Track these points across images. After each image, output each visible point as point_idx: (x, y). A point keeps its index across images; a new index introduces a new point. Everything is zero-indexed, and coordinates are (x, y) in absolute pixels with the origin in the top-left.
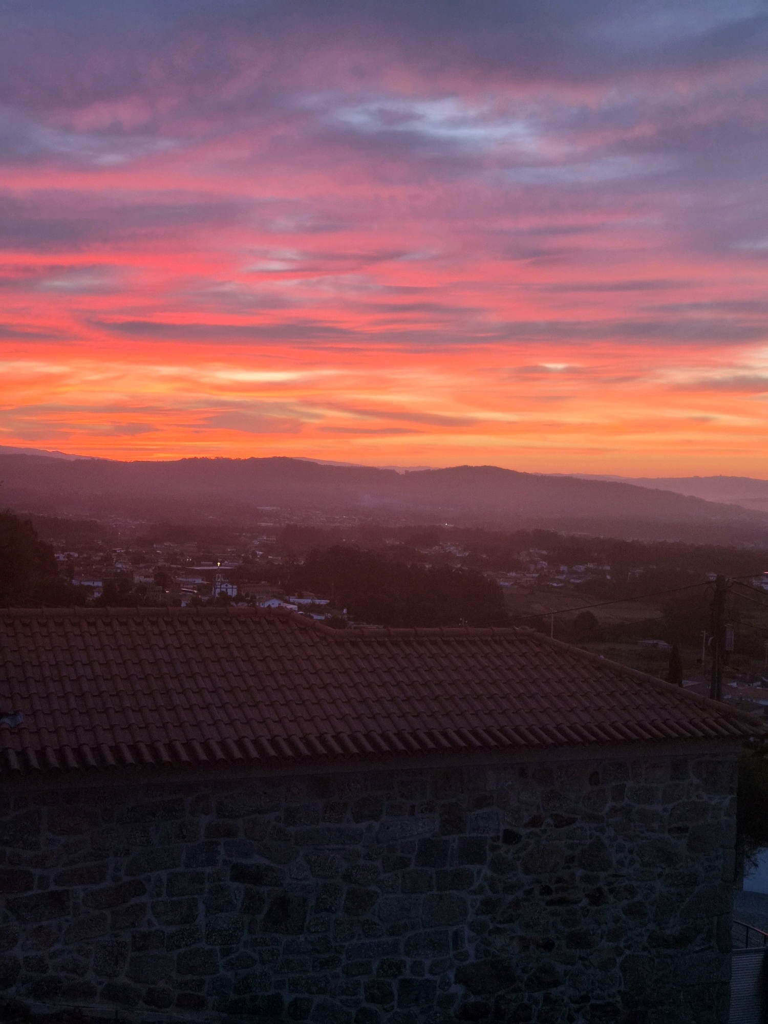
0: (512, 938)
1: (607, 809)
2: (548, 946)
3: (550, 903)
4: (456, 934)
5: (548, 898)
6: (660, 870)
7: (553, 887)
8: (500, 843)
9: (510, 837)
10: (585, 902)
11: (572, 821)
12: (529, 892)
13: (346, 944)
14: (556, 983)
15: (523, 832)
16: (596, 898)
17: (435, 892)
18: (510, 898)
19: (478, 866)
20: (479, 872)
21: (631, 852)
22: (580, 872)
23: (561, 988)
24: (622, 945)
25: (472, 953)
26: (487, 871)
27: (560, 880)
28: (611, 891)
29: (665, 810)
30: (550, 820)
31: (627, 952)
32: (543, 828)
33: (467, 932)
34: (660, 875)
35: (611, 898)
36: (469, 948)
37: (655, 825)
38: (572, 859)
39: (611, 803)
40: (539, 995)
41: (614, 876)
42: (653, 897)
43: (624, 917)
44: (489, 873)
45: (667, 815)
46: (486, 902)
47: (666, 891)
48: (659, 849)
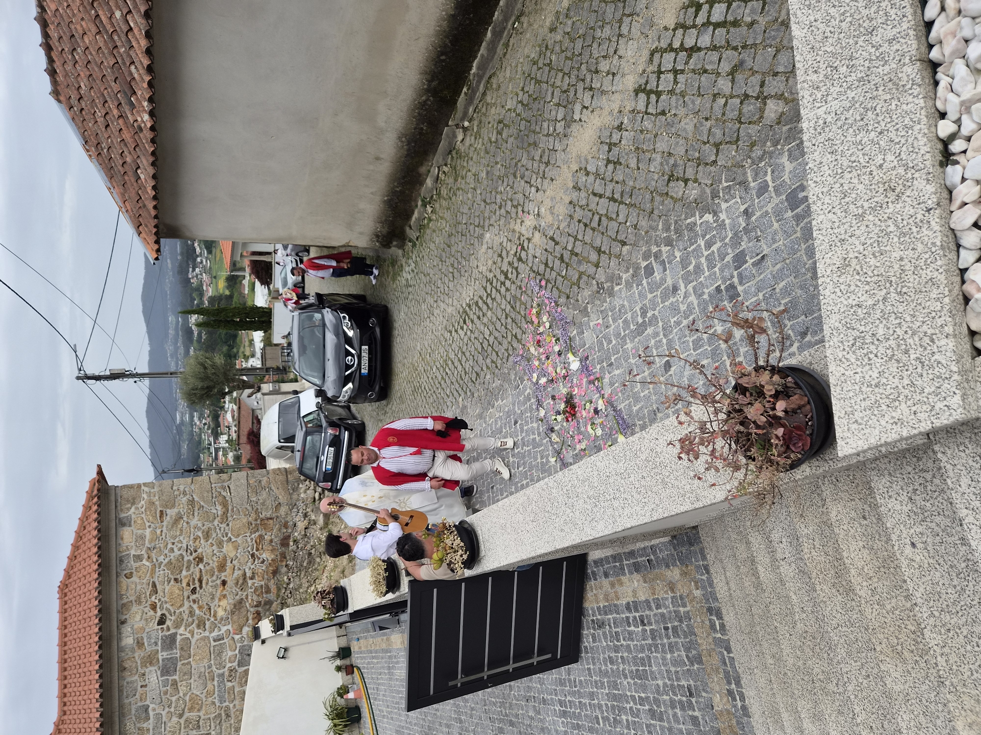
0: (219, 606)
1: (147, 564)
2: (224, 583)
3: (201, 587)
4: (215, 641)
5: (198, 589)
6: (184, 524)
7: (192, 587)
8: (165, 626)
9: (162, 622)
10: (201, 566)
11: (154, 583)
12: (194, 601)
13: (218, 704)
14: (245, 574)
15: (159, 613)
16: (200, 560)
17: (191, 660)
18: (197, 612)
19: (178, 636)
20: (181, 635)
21: (173, 544)
22: (184, 573)
23: (247, 570)
24: (225, 539)
25: (225, 628)
26: (181, 630)
27: (188, 585)
28: (196, 551)
29: (150, 527)
30: (154, 597)
31: (229, 535)
32: (157, 601)
33: (215, 634)
34: (188, 523)
35: (200, 551)
36: (224, 629)
37: (158, 532)
38: (176, 580)
39: (144, 562)
40: (250, 582)
41: (187, 551)
42: (200, 525)
43: (210, 541)
44: (183, 628)
45: (152, 525)
46: (198, 626)
47: (196, 518)
48: (172, 527)
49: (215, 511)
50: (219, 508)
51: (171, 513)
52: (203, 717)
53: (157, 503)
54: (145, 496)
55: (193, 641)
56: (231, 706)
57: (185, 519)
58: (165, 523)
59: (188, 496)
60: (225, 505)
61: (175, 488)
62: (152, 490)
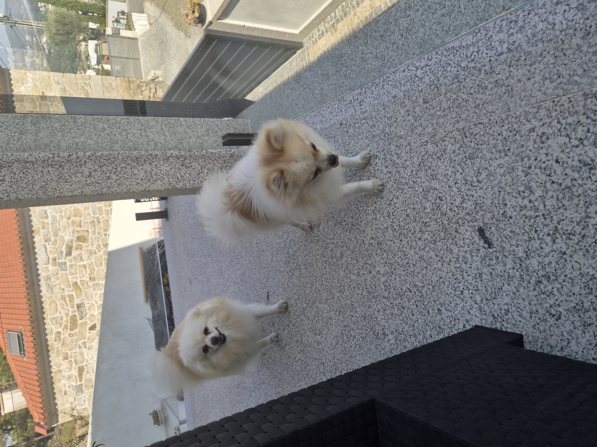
52: (83, 221)
54: (30, 80)
56: (101, 217)
59: (61, 85)
61: (50, 78)
62: (35, 77)
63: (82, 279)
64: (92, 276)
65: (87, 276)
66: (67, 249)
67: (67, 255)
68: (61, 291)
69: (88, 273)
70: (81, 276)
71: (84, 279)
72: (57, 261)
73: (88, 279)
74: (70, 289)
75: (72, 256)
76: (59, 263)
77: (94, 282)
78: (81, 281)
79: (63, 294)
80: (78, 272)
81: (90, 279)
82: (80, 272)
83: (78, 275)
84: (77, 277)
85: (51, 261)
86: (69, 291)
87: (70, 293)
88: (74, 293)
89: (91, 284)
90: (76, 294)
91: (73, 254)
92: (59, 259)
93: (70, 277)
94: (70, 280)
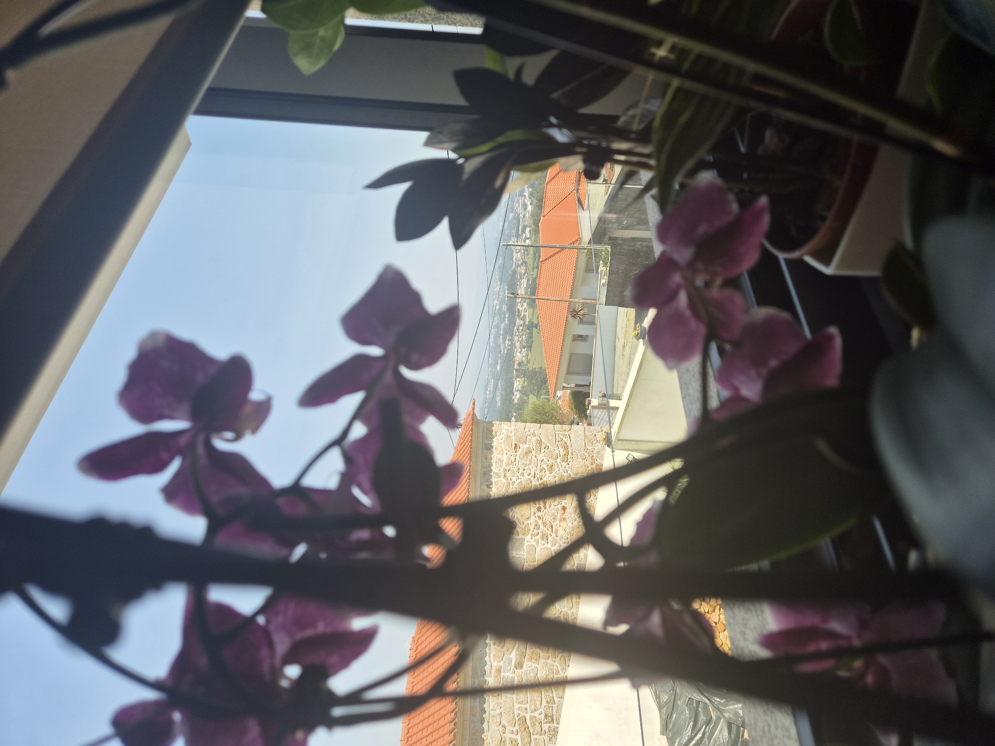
0: (560, 526)
1: (504, 480)
2: (564, 509)
3: (545, 507)
5: (543, 508)
6: (533, 457)
7: (537, 506)
12: (539, 518)
17: (535, 563)
18: (541, 527)
19: (526, 542)
20: (528, 541)
21: (524, 470)
24: (566, 475)
26: (528, 538)
28: (541, 479)
29: (506, 454)
31: (569, 472)
33: (556, 547)
34: (536, 457)
35: (545, 479)
36: (563, 546)
37: (513, 458)
39: (501, 479)
41: (534, 477)
42: (545, 460)
43: (554, 473)
44: (529, 536)
45: (508, 453)
46: (542, 538)
47: (542, 454)
48: (524, 457)
49: (558, 452)
50: (561, 450)
51: (523, 447)
53: (513, 438)
54: (504, 431)
55: (538, 549)
57: (534, 453)
58: (518, 454)
59: (536, 437)
60: (566, 447)
61: (526, 429)
62: (510, 428)
63: (533, 714)
64: (549, 712)
65: (542, 710)
66: (518, 657)
67: (516, 667)
68: (501, 729)
69: (543, 706)
70: (533, 707)
71: (536, 714)
72: (502, 674)
73: (543, 716)
74: (515, 729)
75: (523, 671)
76: (504, 677)
77: (551, 725)
78: (531, 717)
79: (503, 736)
80: (529, 701)
81: (546, 716)
82: (531, 700)
83: (527, 706)
84: (526, 709)
85: (493, 671)
86: (512, 732)
87: (513, 736)
88: (518, 737)
89: (546, 727)
90: (522, 739)
91: (525, 667)
92: (504, 672)
93: (516, 706)
94: (516, 712)
